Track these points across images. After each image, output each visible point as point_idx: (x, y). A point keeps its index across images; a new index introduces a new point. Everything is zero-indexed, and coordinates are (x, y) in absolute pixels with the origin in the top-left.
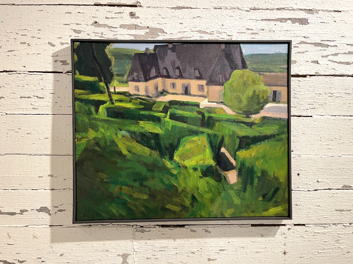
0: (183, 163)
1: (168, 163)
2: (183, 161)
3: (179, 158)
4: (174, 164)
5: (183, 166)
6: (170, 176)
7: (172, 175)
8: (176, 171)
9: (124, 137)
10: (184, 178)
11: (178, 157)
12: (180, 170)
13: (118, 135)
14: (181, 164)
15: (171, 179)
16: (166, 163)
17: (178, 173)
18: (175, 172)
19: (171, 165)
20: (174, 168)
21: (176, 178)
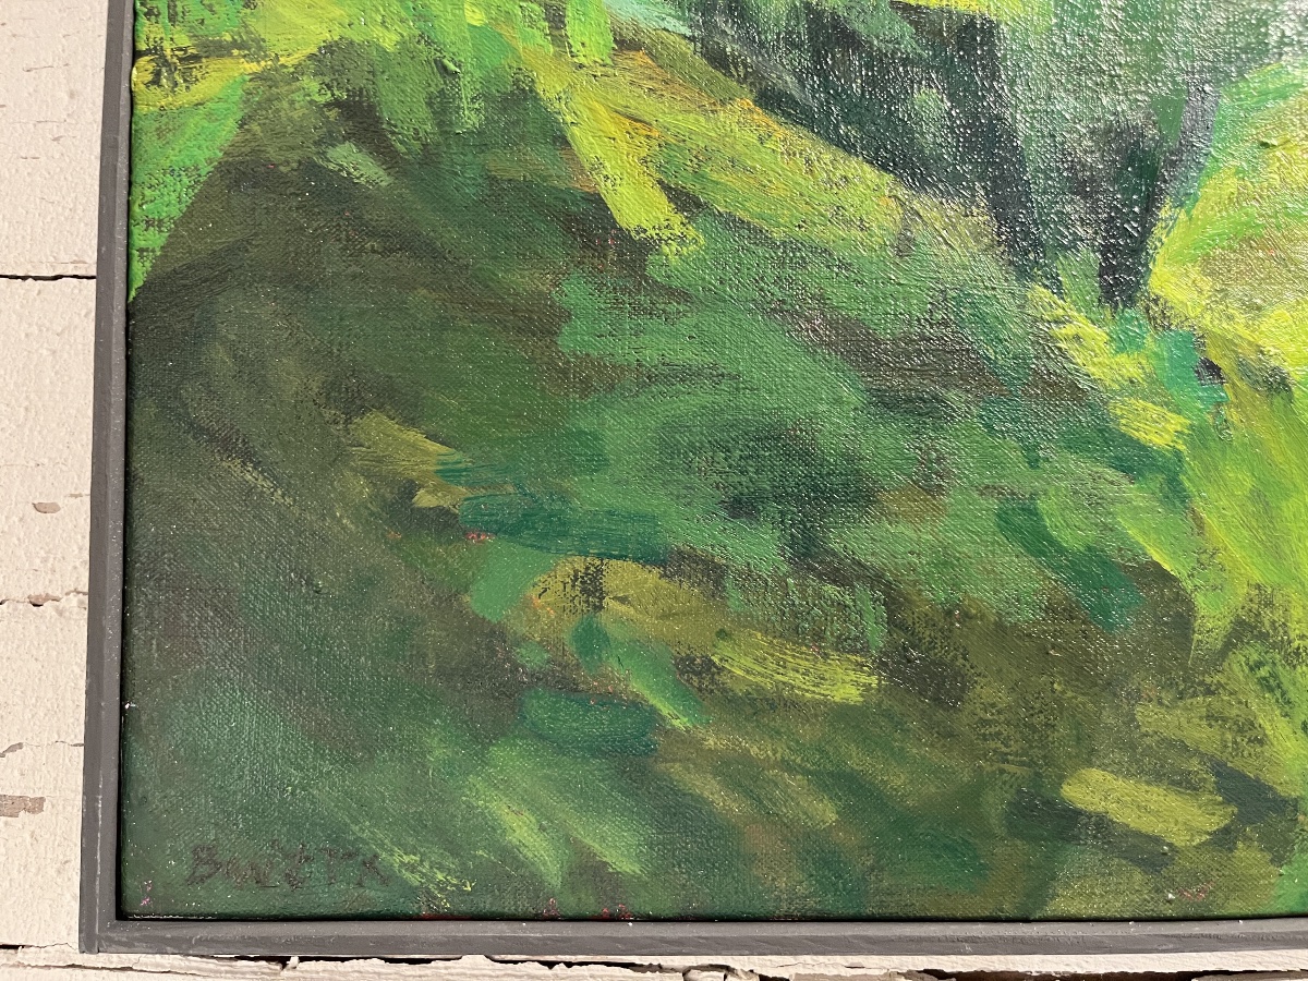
0: (1245, 333)
1: (1090, 330)
2: (1241, 318)
3: (1207, 284)
4: (1149, 341)
5: (1243, 368)
6: (1110, 474)
7: (1134, 460)
8: (1176, 422)
9: (634, 46)
10: (1257, 496)
11: (1195, 272)
12: (1219, 404)
13: (572, 29)
14: (1228, 344)
15: (1113, 501)
16: (1069, 330)
17: (1199, 437)
18: (1158, 428)
19: (1120, 350)
20: (1154, 389)
21: (1175, 494)
